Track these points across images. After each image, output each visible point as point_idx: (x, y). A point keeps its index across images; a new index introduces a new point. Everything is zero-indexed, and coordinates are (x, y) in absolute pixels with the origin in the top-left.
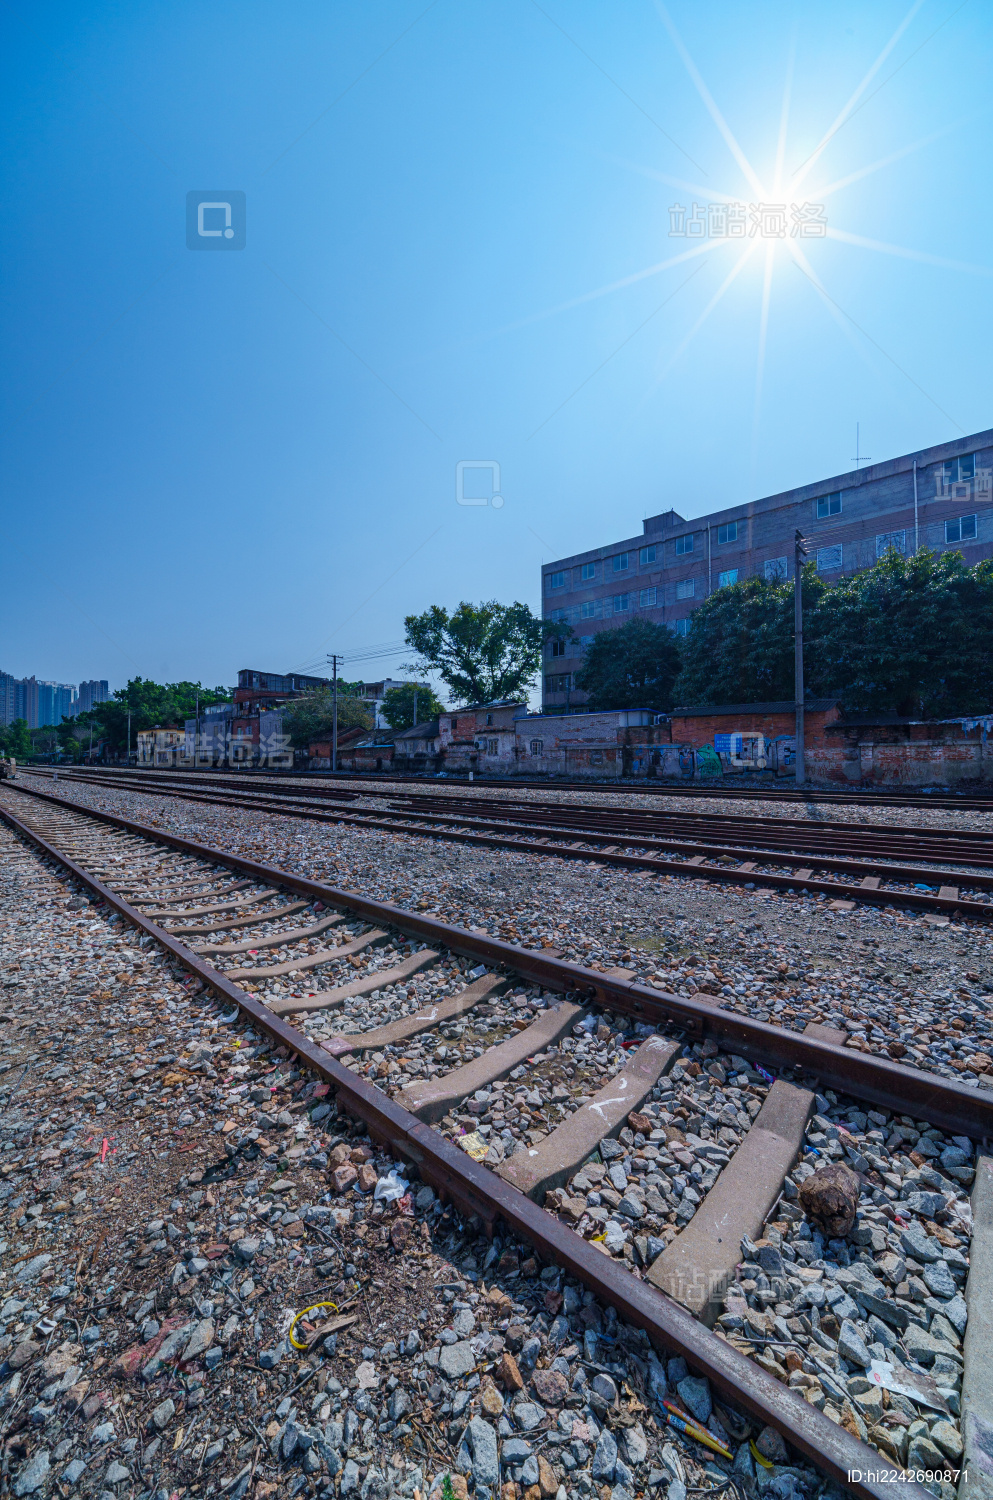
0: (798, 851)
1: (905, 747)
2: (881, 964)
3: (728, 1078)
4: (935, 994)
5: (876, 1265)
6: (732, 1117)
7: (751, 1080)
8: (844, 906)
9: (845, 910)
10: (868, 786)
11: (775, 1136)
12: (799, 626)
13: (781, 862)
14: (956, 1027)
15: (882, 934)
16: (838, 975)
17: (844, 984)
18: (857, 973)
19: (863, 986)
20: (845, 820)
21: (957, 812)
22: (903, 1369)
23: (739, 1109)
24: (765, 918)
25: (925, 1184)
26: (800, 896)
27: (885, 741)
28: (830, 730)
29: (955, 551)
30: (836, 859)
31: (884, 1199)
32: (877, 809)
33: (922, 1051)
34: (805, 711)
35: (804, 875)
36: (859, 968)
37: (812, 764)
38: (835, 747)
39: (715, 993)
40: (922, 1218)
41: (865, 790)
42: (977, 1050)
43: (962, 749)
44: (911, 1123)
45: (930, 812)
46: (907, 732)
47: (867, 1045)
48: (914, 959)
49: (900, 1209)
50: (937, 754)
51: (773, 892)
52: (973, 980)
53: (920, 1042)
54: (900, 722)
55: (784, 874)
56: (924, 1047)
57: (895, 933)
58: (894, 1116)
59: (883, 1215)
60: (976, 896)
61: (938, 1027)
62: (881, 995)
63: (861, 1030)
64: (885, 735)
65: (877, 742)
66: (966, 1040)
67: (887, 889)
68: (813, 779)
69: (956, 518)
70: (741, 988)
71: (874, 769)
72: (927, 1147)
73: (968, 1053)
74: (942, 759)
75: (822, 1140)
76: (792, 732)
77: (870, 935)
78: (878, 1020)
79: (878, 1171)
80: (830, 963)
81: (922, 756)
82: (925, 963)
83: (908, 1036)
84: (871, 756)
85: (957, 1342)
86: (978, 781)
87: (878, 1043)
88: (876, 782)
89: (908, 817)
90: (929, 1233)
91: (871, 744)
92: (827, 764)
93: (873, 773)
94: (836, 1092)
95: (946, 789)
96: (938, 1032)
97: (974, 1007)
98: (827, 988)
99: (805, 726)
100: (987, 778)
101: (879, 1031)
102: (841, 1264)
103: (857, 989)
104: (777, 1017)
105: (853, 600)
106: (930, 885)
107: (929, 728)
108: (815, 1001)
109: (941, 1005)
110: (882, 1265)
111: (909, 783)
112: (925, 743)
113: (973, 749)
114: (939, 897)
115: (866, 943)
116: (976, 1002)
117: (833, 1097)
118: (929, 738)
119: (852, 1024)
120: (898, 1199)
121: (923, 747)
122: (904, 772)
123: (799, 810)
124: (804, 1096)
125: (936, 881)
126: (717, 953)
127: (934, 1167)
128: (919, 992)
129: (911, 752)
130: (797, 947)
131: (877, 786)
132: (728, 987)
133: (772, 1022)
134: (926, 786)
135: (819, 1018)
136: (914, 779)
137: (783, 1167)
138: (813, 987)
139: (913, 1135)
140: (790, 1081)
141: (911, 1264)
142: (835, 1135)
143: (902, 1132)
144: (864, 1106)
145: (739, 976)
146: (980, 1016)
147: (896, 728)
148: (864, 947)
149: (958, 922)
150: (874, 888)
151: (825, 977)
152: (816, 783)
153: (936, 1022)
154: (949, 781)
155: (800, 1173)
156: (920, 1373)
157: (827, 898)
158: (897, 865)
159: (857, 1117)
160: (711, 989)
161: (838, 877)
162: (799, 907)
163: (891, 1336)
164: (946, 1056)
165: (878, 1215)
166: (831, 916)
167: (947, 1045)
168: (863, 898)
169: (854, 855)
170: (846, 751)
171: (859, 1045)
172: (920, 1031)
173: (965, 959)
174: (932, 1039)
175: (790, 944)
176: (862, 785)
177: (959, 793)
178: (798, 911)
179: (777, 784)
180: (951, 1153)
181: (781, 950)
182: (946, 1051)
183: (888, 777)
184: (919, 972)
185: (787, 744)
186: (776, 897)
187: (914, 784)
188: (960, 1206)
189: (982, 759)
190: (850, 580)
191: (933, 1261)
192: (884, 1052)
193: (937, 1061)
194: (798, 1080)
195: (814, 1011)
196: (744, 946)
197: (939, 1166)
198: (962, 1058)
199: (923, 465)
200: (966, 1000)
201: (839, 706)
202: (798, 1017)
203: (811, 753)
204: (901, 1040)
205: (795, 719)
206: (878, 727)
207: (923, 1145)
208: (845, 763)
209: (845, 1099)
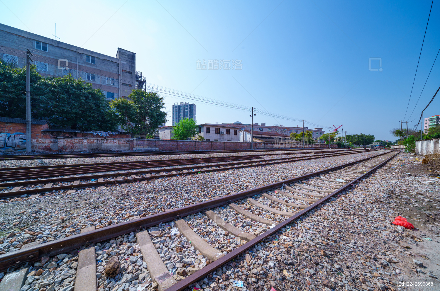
0: (41, 178)
1: (75, 139)
2: (94, 204)
3: (58, 264)
4: (112, 206)
5: (127, 272)
6: (67, 274)
7: (69, 258)
8: (73, 192)
9: (73, 193)
10: (61, 152)
11: (87, 267)
12: (29, 89)
13: (35, 183)
14: (120, 211)
15: (89, 196)
16: (83, 212)
17: (86, 214)
18: (88, 209)
19: (92, 211)
20: (57, 164)
21: (94, 158)
22: (142, 284)
23: (68, 270)
24: (42, 205)
25: (129, 248)
26: (53, 193)
27: (68, 137)
28: (44, 132)
29: (90, 83)
30: (60, 178)
31: (122, 257)
32: (68, 159)
33: (116, 220)
34: (31, 124)
35: (49, 186)
36: (88, 208)
37: (35, 144)
38: (47, 138)
39: (34, 240)
40: (131, 254)
41: (60, 153)
42: (126, 213)
43: (92, 140)
44: (121, 237)
45: (86, 159)
46: (76, 134)
47: (102, 226)
48: (101, 199)
49: (126, 257)
50: (85, 141)
51: (39, 195)
52: (118, 199)
53: (114, 218)
54: (73, 131)
55: (39, 187)
56: (116, 219)
57: (93, 194)
58: (116, 238)
59: (124, 261)
60: (107, 179)
61: (116, 213)
62: (99, 212)
63: (98, 223)
64: (67, 135)
65: (65, 137)
66: (123, 212)
67: (82, 183)
68: (36, 150)
69: (90, 73)
70: (47, 232)
71: (63, 146)
72: (126, 239)
73: (125, 215)
74: (87, 143)
75: (102, 257)
76: (25, 131)
77: (86, 197)
78: (101, 218)
79: (118, 253)
80: (78, 210)
81: (80, 142)
82: (105, 199)
83: (111, 218)
84: (62, 142)
85: (147, 270)
86: (96, 149)
87: (104, 224)
88: (64, 150)
89: (80, 161)
90: (134, 256)
91: (63, 138)
92: (43, 144)
93: (63, 147)
94: (99, 242)
95: (88, 152)
96: (117, 214)
97: (121, 205)
98: (82, 217)
99: (32, 129)
100: (99, 148)
101: (103, 221)
102: (120, 279)
103: (91, 213)
104: (69, 234)
105: (54, 86)
106: (95, 179)
107: (83, 134)
108: (81, 222)
109: (114, 207)
110: (129, 271)
111: (76, 150)
112: (82, 138)
113: (95, 140)
114: (98, 182)
115: (86, 200)
116: (121, 203)
117: (99, 244)
118: (83, 137)
119: (95, 223)
120: (124, 255)
121: (81, 139)
122: (74, 147)
123: (36, 163)
124: (92, 249)
125: (96, 177)
126: (24, 226)
127: (128, 243)
128: (108, 207)
129: (77, 141)
130: (63, 210)
131: (65, 152)
132: (40, 235)
133: (67, 236)
134: (82, 151)
135: (84, 226)
136: (78, 149)
137: (95, 272)
138: (77, 219)
139: (122, 239)
140: (85, 249)
141: (134, 265)
142: (105, 253)
143: (119, 241)
144: (108, 241)
145: (43, 229)
146: (123, 206)
147: (72, 133)
148: (86, 201)
149: (107, 187)
150: (79, 184)
151: (79, 214)
152: (37, 152)
153: (115, 212)
154: (88, 149)
155: (100, 269)
156: (145, 282)
157: (64, 191)
158: (83, 175)
159: (107, 245)
160: (31, 240)
161: (64, 183)
162: (54, 197)
163: (137, 281)
164: (121, 218)
165: (123, 262)
166: (69, 196)
167: (121, 215)
168: (78, 187)
169: (67, 175)
170: (52, 140)
171: (100, 227)
172: (113, 216)
173: (113, 195)
174: (116, 216)
175: (59, 209)
176: (59, 152)
177: (92, 153)
178: (55, 198)
179: (15, 153)
180: (131, 237)
181: (56, 213)
182: (121, 217)
183: (69, 149)
184: (105, 202)
185: (21, 136)
186: (41, 196)
187: (78, 151)
188: (137, 246)
189: (98, 143)
190: (53, 79)
191: (137, 260)
192: (107, 225)
193: (120, 220)
194: (88, 246)
195: (81, 226)
196: (38, 218)
197: (129, 242)
198: (124, 217)
199: (80, 52)
200: (119, 204)
201: (48, 123)
202: (76, 230)
203: (35, 140)
204: (109, 220)
205: (26, 126)
206: (65, 132)
207: (125, 240)
208: (51, 144)
209: (102, 243)
